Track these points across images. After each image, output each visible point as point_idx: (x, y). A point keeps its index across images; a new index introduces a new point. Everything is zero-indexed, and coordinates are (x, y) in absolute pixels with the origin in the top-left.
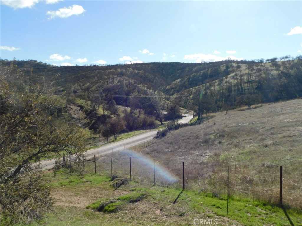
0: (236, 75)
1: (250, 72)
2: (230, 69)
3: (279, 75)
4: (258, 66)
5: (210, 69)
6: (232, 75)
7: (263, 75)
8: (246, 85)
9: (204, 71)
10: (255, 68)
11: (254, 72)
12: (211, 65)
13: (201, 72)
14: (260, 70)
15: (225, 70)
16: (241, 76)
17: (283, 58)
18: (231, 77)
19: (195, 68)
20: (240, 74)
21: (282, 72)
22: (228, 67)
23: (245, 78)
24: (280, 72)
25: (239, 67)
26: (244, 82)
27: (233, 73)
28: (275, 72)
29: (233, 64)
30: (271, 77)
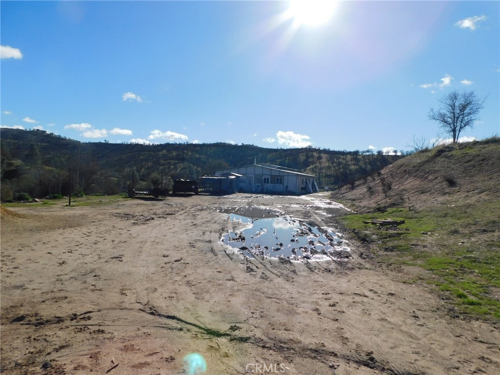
0: (316, 167)
1: (330, 165)
2: (310, 160)
3: (356, 170)
4: (339, 159)
5: (287, 158)
6: (311, 167)
7: (341, 170)
8: (324, 179)
9: (281, 160)
10: (335, 160)
11: (334, 165)
12: (289, 152)
13: (277, 162)
14: (339, 164)
15: (304, 160)
16: (321, 169)
17: (364, 152)
18: (310, 169)
19: (270, 156)
20: (319, 166)
21: (361, 168)
22: (308, 157)
23: (324, 171)
24: (358, 167)
25: (320, 158)
26: (322, 175)
27: (313, 165)
28: (353, 167)
29: (314, 153)
30: (348, 173)
